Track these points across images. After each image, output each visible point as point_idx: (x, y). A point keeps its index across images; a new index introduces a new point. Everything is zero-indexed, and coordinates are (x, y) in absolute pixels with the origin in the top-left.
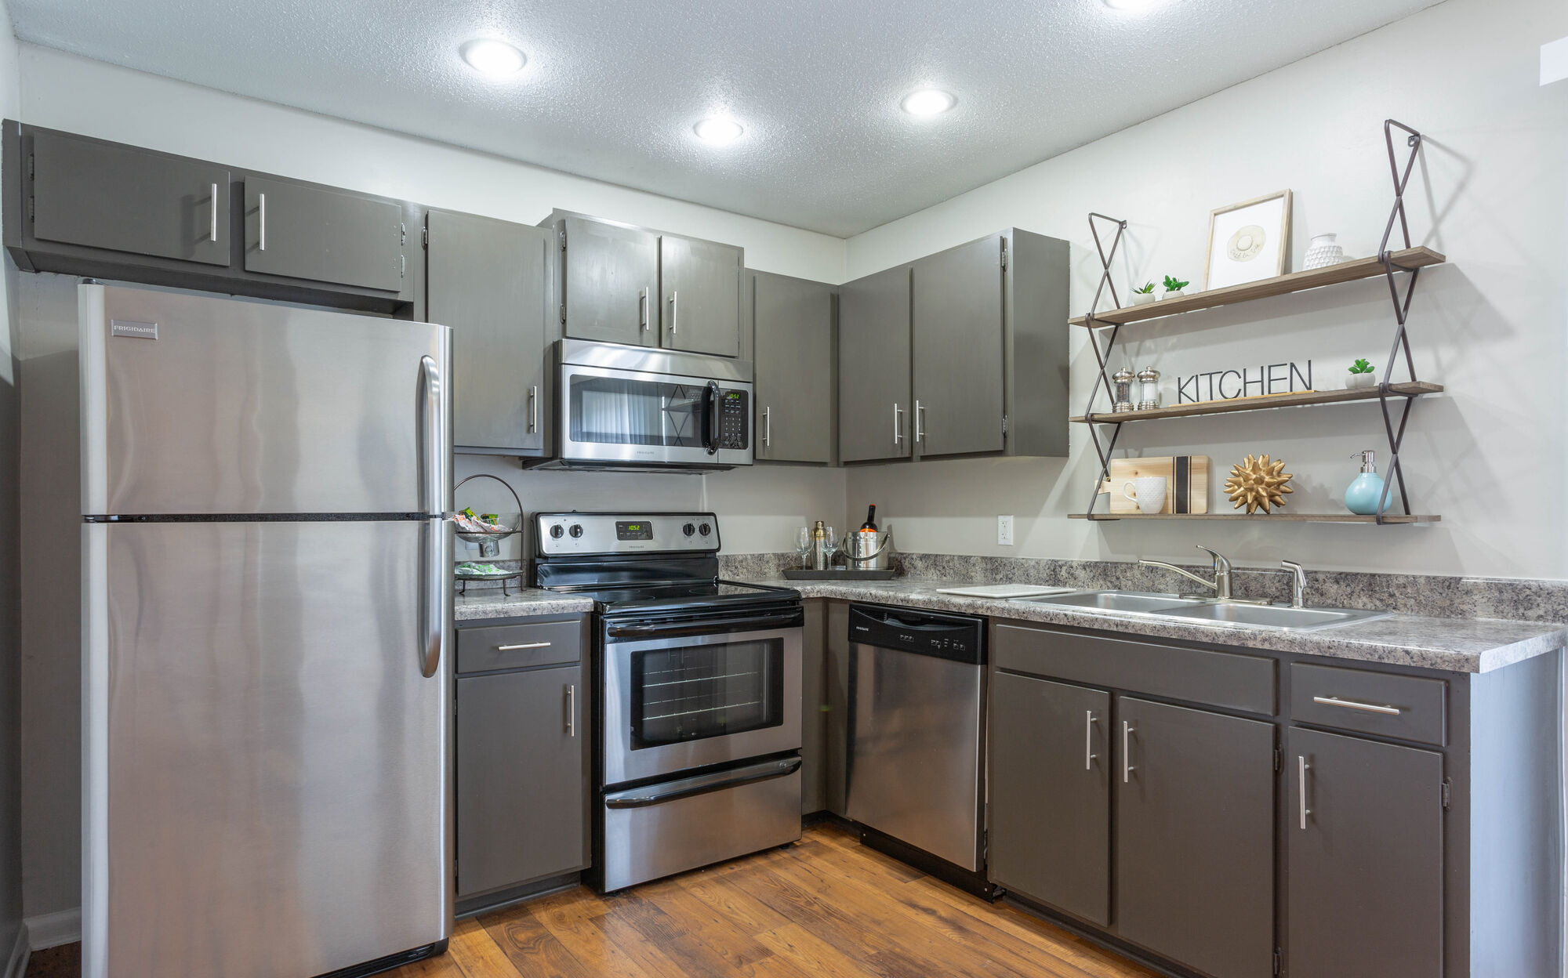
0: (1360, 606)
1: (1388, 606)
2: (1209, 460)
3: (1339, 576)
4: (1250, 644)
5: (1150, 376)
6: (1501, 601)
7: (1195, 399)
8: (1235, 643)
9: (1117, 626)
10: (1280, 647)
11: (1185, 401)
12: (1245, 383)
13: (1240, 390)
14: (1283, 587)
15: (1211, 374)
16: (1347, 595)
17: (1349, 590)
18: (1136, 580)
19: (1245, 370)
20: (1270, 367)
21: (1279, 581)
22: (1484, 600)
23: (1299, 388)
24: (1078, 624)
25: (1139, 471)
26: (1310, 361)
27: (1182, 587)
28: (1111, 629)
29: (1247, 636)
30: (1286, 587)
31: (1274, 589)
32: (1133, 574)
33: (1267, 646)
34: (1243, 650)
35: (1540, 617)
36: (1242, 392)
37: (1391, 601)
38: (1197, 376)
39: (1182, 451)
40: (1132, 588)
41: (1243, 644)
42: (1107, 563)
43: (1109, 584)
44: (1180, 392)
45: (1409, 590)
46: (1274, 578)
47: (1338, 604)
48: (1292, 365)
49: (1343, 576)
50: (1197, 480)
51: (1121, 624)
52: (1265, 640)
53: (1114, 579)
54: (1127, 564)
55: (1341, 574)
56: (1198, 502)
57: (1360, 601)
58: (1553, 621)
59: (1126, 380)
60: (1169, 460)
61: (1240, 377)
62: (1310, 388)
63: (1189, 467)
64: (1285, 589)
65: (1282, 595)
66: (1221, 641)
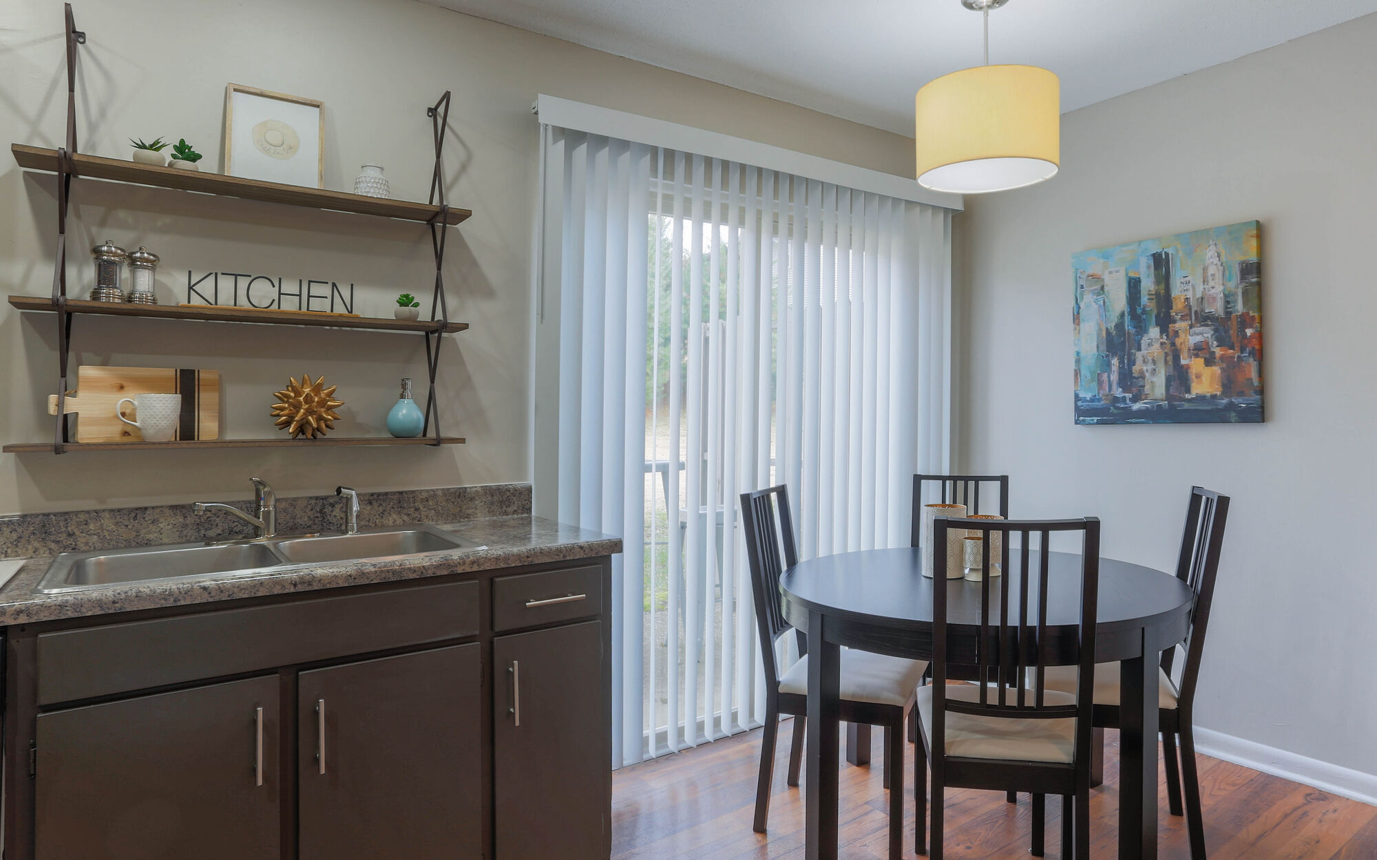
0: (391, 523)
1: (413, 519)
2: (220, 376)
3: (371, 498)
4: (460, 570)
5: (147, 260)
6: (492, 503)
7: (213, 302)
8: (445, 573)
9: (295, 585)
10: (487, 566)
11: (196, 301)
12: (280, 294)
13: (274, 300)
14: (316, 515)
15: (236, 276)
16: (379, 515)
17: (381, 509)
18: (106, 533)
19: (280, 279)
20: (310, 282)
21: (311, 510)
22: (482, 504)
23: (340, 309)
24: (229, 596)
25: (125, 384)
26: (352, 285)
27: (185, 533)
28: (286, 591)
29: (456, 562)
30: (319, 515)
31: (306, 519)
32: (102, 525)
33: (475, 568)
34: (454, 577)
35: (515, 512)
36: (276, 303)
37: (417, 515)
38: (216, 274)
39: (188, 363)
40: (98, 545)
41: (453, 571)
42: (48, 515)
43: (53, 546)
44: (190, 288)
45: (431, 503)
46: (306, 507)
47: (371, 524)
48: (334, 285)
49: (375, 497)
50: (206, 399)
51: (302, 581)
52: (473, 563)
53: (63, 537)
54: (88, 512)
55: (372, 495)
56: (207, 426)
57: (390, 518)
58: (522, 513)
59: (117, 259)
60: (170, 373)
61: (274, 286)
62: (351, 312)
63: (196, 383)
64: (318, 517)
65: (315, 524)
66: (430, 574)
